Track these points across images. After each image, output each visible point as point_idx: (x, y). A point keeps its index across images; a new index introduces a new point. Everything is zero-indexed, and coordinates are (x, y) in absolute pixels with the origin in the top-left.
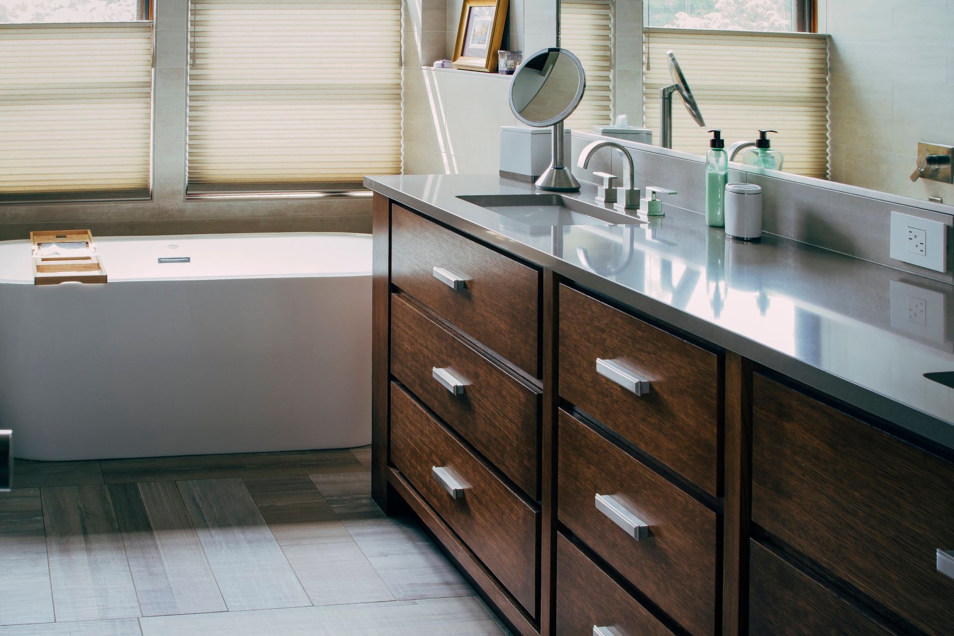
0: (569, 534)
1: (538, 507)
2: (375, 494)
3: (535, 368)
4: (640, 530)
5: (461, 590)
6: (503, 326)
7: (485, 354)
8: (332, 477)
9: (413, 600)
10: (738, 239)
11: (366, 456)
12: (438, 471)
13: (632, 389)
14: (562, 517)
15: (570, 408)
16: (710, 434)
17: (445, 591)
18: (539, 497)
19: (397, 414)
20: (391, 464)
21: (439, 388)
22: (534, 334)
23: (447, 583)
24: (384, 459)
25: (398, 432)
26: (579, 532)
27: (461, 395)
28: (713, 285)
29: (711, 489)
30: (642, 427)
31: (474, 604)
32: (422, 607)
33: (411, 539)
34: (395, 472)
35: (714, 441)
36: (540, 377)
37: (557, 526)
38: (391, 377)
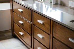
0: (35, 38)
1: (31, 36)
2: (12, 35)
3: (31, 21)
4: (42, 38)
5: (23, 45)
6: (27, 16)
7: (25, 19)
8: (7, 34)
9: (18, 47)
10: (53, 4)
11: (11, 31)
12: (20, 32)
13: (41, 23)
14: (34, 37)
15: (35, 25)
16: (49, 28)
17: (21, 45)
18: (32, 35)
19: (14, 26)
20: (14, 32)
21: (19, 23)
22: (31, 17)
23: (21, 44)
24: (13, 31)
25: (15, 28)
26: (36, 38)
27: (22, 24)
28: (50, 9)
29: (49, 33)
30: (43, 27)
31: (24, 46)
32: (19, 47)
33: (17, 40)
34: (15, 33)
35: (50, 29)
36: (31, 22)
37: (34, 38)
38: (13, 22)
